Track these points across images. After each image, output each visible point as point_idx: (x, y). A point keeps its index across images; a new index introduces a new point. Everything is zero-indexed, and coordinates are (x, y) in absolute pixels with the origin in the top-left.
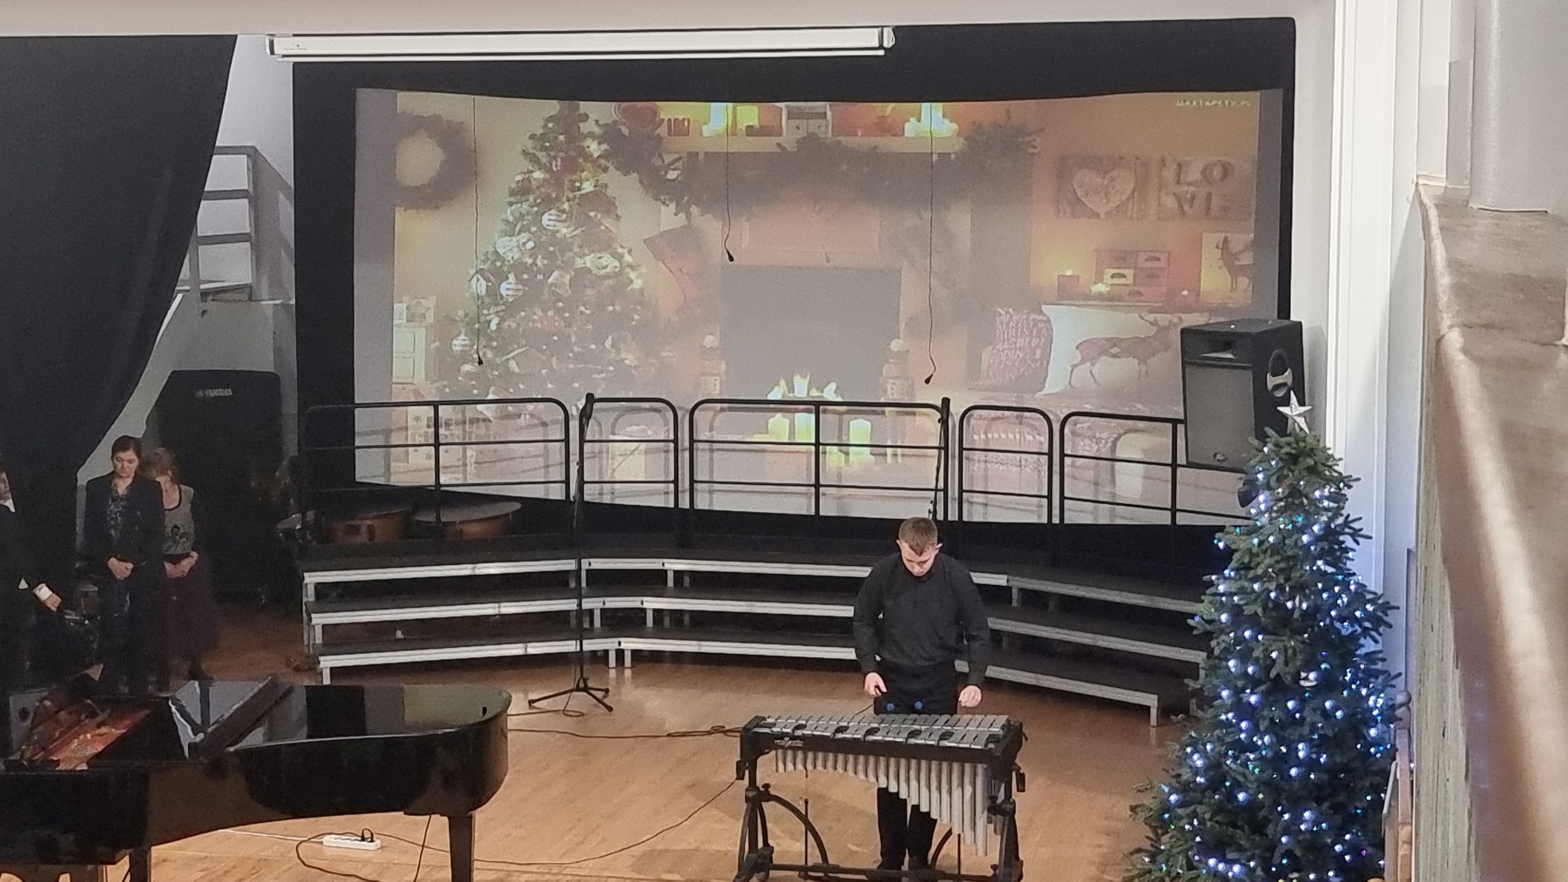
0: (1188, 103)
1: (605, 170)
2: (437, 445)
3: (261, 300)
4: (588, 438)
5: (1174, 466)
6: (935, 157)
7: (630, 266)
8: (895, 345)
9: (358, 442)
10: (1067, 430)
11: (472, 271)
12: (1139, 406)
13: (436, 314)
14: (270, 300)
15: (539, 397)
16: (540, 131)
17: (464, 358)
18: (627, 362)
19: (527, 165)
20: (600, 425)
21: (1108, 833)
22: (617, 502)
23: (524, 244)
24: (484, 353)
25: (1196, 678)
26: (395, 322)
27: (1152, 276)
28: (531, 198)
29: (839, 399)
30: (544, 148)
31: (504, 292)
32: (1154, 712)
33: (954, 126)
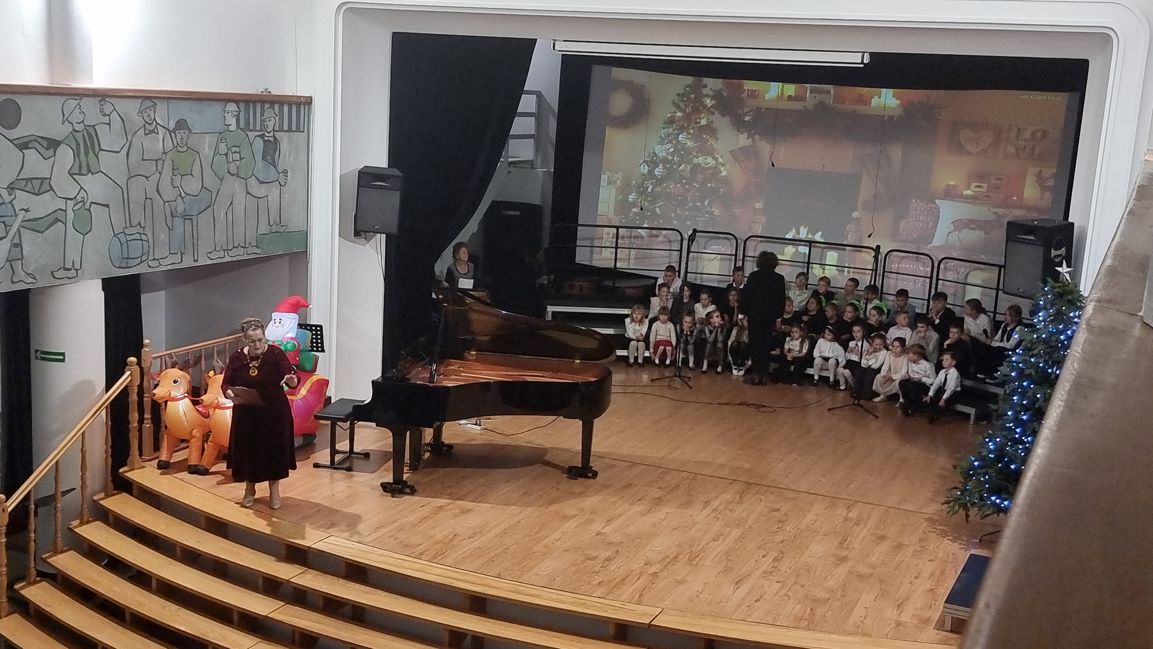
0: (1027, 97)
1: (713, 114)
2: (617, 248)
3: (537, 168)
4: (692, 250)
5: (998, 289)
6: (886, 118)
7: (721, 164)
8: (855, 215)
9: (578, 243)
10: (942, 266)
11: (643, 161)
12: (983, 256)
13: (622, 181)
14: (542, 168)
15: (669, 227)
16: (682, 92)
17: (634, 205)
18: (715, 213)
19: (674, 109)
20: (698, 244)
21: (940, 477)
22: (704, 284)
23: (669, 149)
24: (644, 203)
25: (996, 402)
26: (601, 184)
27: (997, 188)
28: (674, 126)
29: (823, 241)
30: (684, 101)
31: (656, 173)
32: (972, 417)
33: (899, 102)
